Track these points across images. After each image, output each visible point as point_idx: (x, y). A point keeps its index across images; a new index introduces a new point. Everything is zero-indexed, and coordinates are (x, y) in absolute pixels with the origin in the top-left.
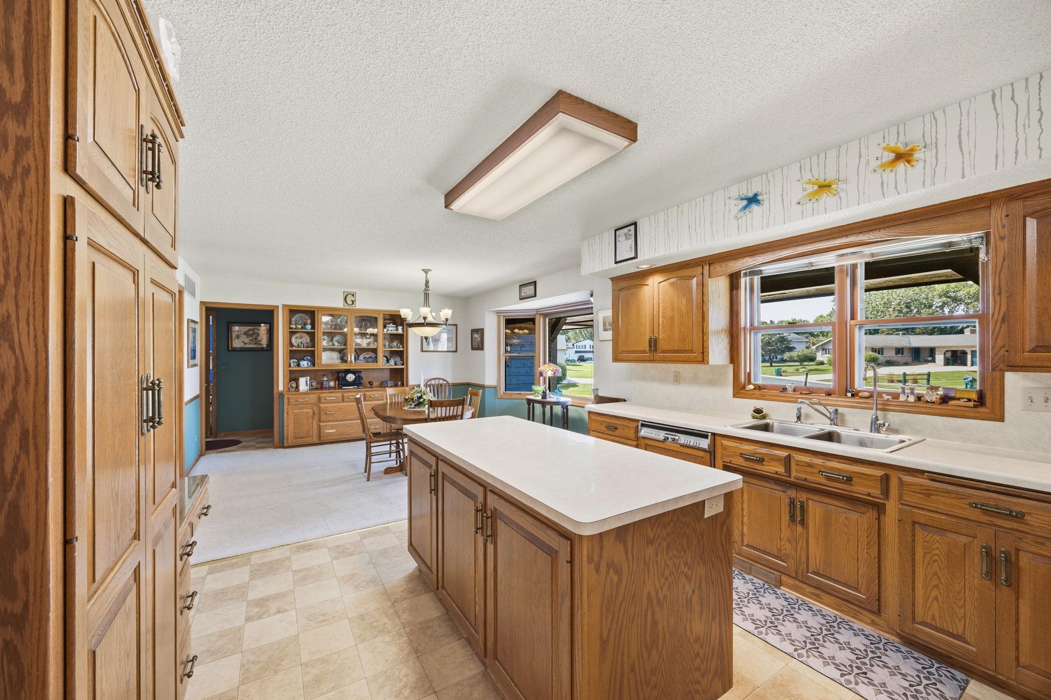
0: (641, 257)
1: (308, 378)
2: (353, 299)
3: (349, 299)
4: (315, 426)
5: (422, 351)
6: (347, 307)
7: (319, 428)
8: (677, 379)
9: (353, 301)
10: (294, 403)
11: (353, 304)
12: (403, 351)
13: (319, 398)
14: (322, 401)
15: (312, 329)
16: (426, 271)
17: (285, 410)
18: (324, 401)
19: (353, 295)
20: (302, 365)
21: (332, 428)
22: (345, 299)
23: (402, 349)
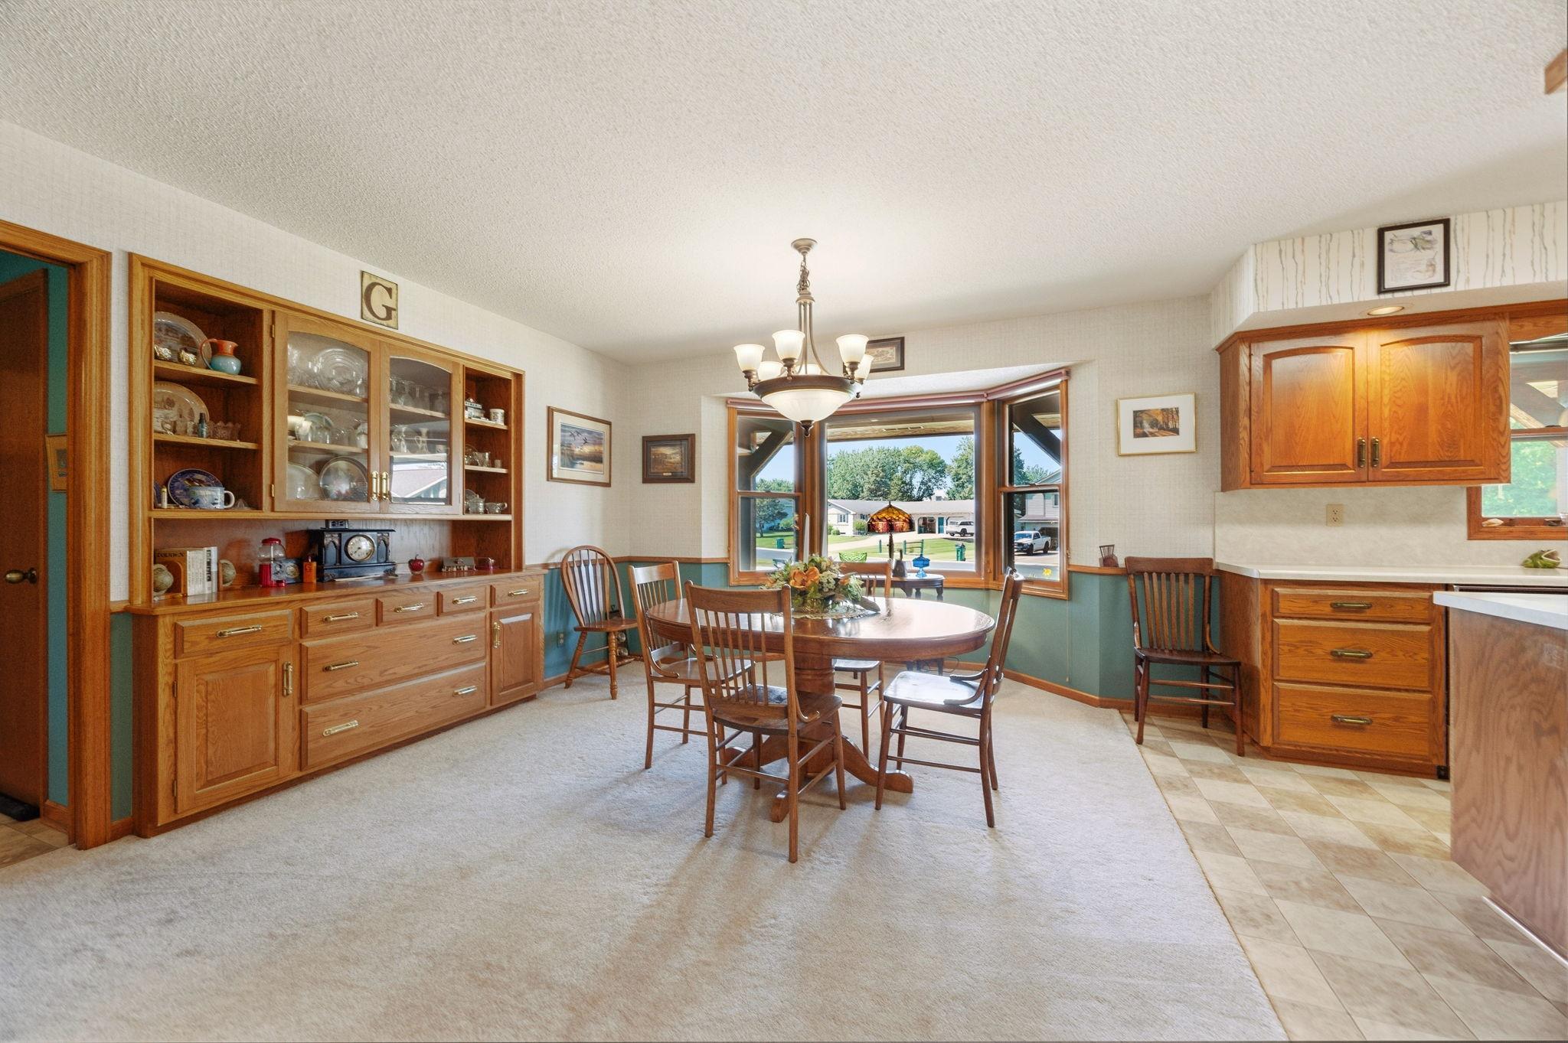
0: (1458, 284)
1: (214, 550)
2: (390, 304)
3: (378, 298)
4: (288, 721)
5: (550, 477)
6: (370, 323)
7: (302, 721)
8: (1335, 516)
9: (389, 310)
10: (204, 644)
11: (389, 317)
12: (507, 476)
13: (302, 622)
14: (313, 626)
15: (243, 372)
16: (803, 247)
17: (163, 679)
18: (322, 627)
19: (389, 290)
20: (205, 502)
21: (346, 716)
22: (366, 297)
23: (504, 471)
